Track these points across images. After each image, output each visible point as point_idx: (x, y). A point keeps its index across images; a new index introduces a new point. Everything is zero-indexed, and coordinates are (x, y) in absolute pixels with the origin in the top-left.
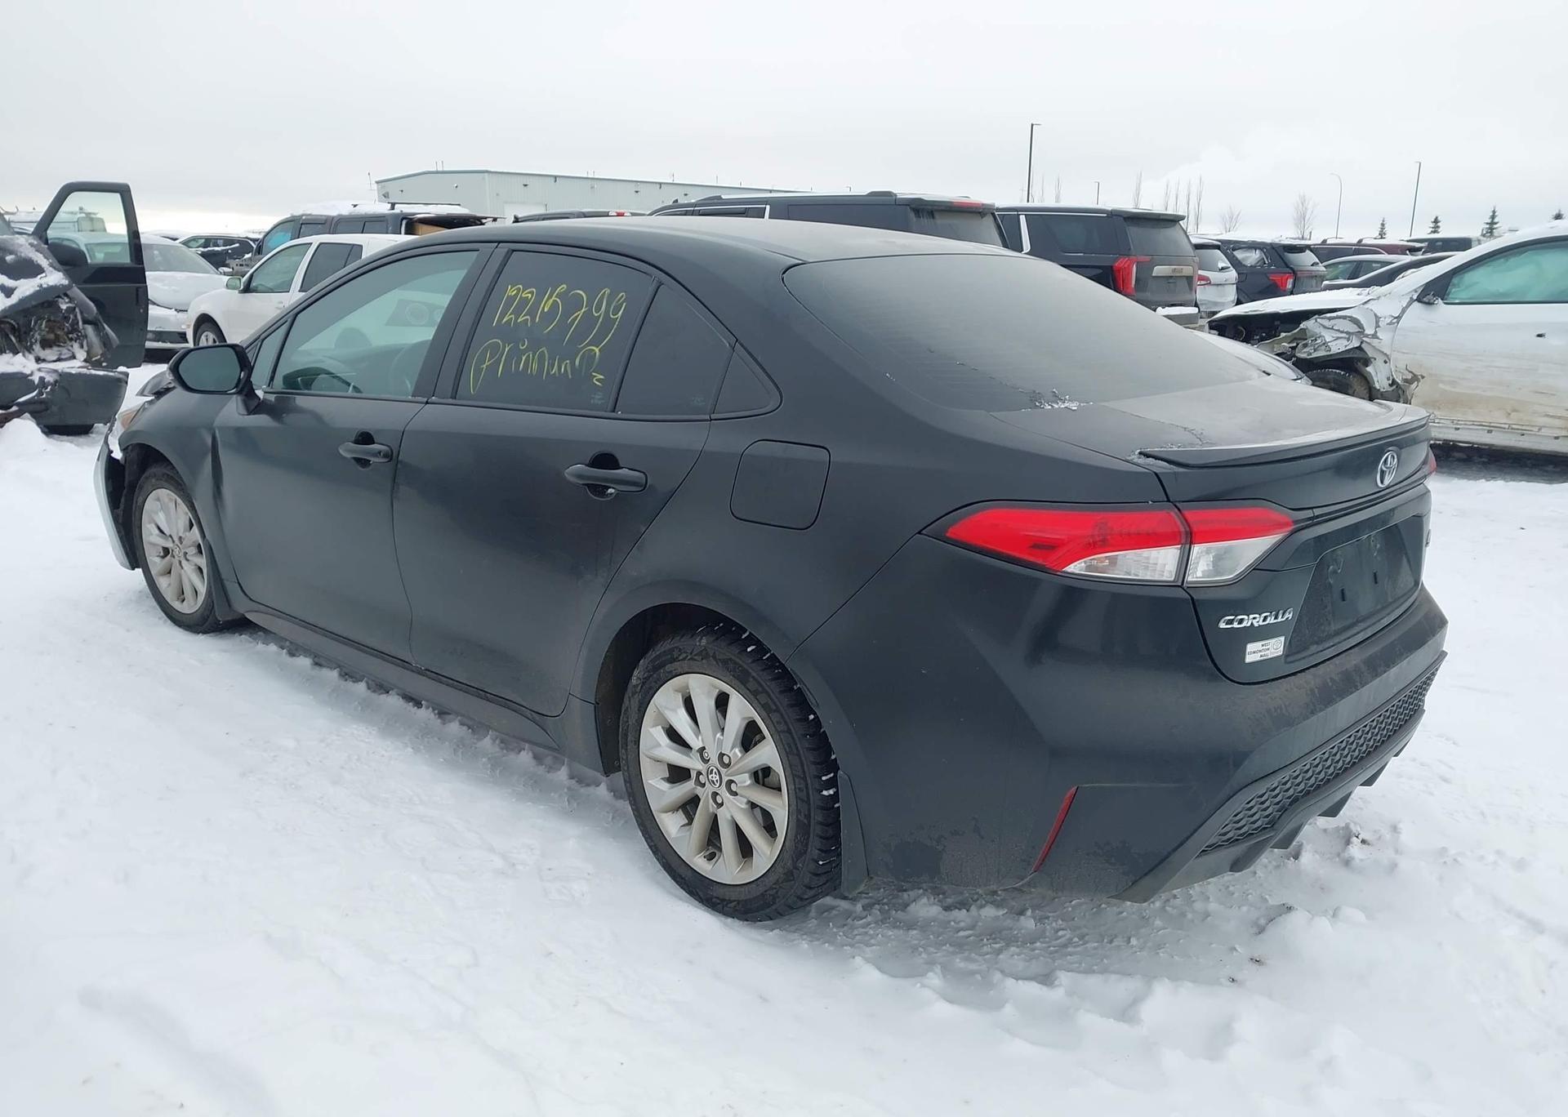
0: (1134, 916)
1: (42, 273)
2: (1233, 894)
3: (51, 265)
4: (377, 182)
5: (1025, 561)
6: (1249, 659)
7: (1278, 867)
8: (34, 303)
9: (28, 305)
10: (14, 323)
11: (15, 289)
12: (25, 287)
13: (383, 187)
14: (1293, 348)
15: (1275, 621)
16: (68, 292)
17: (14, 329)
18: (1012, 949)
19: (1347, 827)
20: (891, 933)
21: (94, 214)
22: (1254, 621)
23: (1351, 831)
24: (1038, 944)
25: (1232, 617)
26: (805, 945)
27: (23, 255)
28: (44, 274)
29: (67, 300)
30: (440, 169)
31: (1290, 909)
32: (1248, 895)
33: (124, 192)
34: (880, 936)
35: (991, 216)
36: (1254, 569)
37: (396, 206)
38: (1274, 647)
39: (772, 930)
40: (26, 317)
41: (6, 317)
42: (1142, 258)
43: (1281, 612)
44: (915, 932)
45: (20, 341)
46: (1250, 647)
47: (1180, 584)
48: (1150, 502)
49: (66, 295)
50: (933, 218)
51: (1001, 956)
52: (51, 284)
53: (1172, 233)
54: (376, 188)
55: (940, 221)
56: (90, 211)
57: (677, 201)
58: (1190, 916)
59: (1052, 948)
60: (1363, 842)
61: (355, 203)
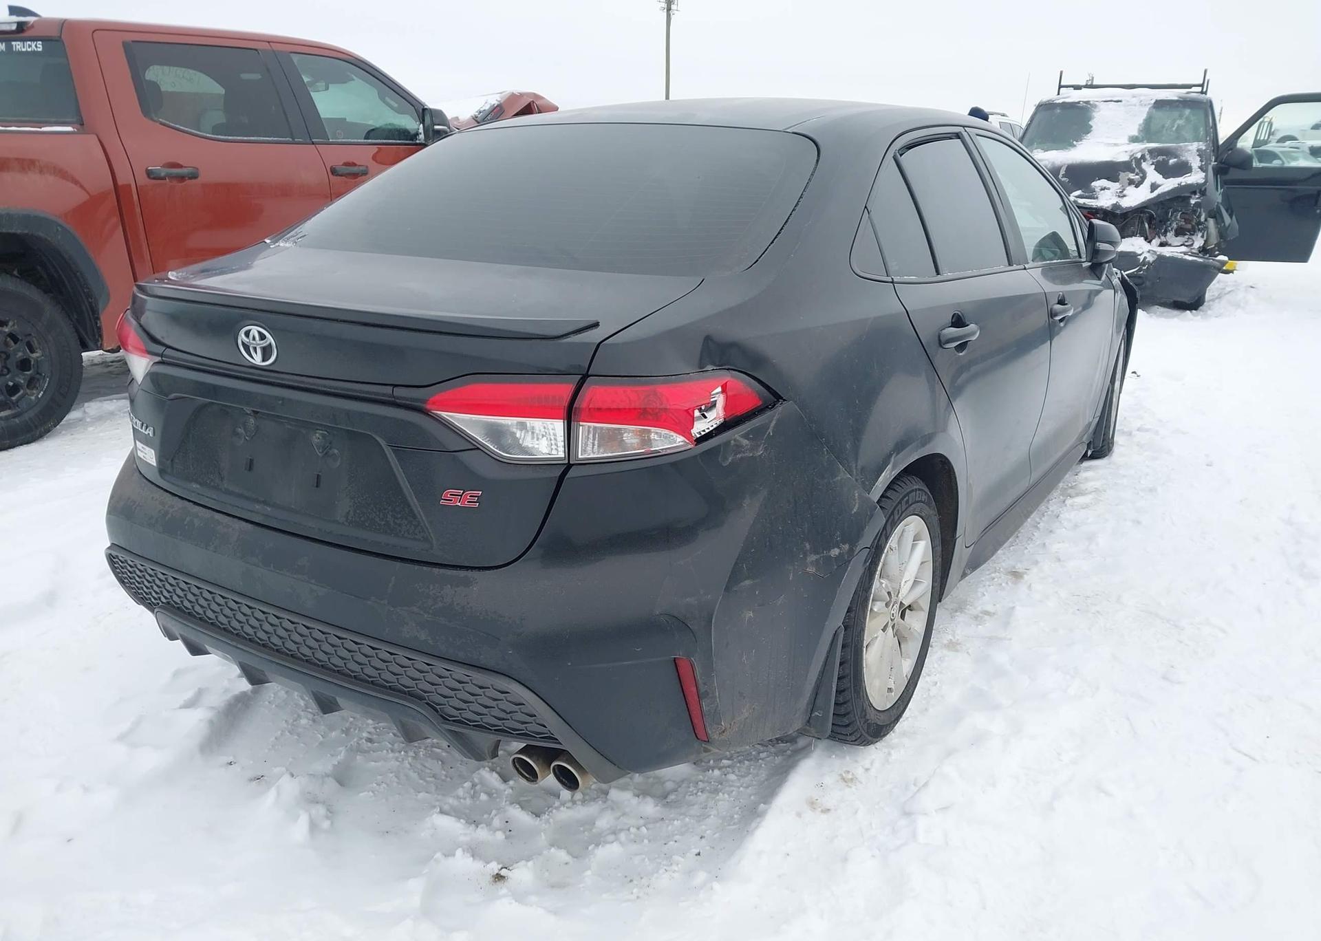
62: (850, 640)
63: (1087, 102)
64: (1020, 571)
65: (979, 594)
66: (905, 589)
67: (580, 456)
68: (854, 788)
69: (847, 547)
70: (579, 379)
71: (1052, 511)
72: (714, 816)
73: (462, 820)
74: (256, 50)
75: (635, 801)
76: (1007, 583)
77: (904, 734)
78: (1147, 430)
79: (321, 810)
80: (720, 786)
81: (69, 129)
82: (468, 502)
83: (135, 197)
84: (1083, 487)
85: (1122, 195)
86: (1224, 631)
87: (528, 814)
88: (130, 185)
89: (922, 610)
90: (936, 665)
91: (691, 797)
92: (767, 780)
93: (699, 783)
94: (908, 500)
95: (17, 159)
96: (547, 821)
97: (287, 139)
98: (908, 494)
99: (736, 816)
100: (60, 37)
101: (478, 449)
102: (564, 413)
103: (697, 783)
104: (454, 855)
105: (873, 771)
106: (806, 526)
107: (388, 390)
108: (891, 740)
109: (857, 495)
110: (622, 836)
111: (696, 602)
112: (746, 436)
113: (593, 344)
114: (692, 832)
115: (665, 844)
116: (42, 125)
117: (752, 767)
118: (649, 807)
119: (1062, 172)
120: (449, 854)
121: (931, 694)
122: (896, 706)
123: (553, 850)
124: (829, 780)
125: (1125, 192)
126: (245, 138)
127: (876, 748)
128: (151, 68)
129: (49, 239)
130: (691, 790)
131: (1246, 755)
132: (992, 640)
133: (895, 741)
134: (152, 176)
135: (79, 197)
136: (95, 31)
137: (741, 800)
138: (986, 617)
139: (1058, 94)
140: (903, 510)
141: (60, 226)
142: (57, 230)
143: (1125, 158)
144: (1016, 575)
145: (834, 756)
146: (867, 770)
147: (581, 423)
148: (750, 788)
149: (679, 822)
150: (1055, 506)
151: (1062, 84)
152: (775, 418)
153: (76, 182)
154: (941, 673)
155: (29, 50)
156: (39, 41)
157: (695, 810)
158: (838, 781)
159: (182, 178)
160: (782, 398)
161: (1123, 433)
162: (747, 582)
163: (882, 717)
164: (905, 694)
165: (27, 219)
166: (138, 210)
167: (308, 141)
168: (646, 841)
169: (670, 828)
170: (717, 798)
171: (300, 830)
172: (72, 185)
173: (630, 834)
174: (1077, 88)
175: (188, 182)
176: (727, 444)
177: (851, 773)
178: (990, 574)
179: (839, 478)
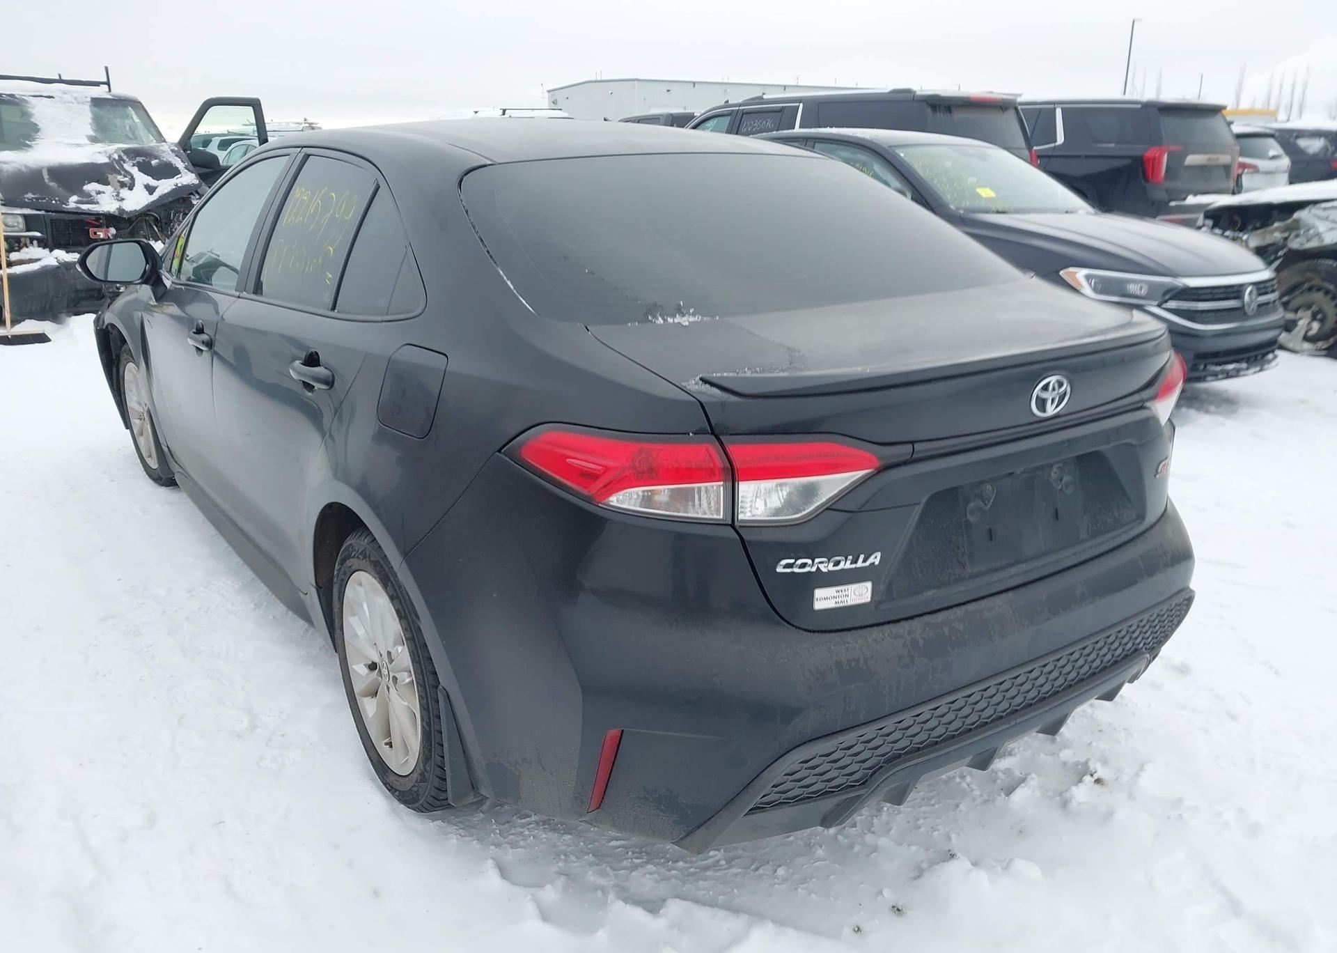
0: (800, 842)
1: (178, 174)
2: (920, 828)
3: (186, 168)
4: (549, 91)
5: (573, 489)
6: (818, 605)
7: (987, 801)
8: (171, 199)
9: (166, 201)
10: (157, 216)
11: (156, 188)
12: (165, 186)
13: (552, 95)
14: (1286, 239)
15: (853, 566)
16: (199, 190)
17: (156, 221)
18: (650, 866)
19: (1086, 763)
20: (544, 836)
21: (315, 124)
22: (820, 566)
23: (1088, 768)
24: (681, 864)
25: (792, 561)
26: (454, 840)
27: (165, 159)
28: (180, 175)
29: (197, 197)
30: (599, 79)
31: (952, 856)
32: (935, 831)
33: (255, 105)
34: (532, 838)
35: (1014, 111)
36: (827, 509)
37: (507, 111)
38: (860, 593)
39: (433, 822)
40: (166, 210)
41: (149, 211)
42: (1172, 148)
43: (862, 557)
44: (569, 837)
45: (162, 231)
46: (819, 593)
47: (730, 523)
48: (691, 434)
49: (197, 193)
50: (950, 112)
51: (634, 873)
52: (184, 183)
53: (1216, 122)
54: (547, 96)
55: (958, 115)
56: (312, 122)
57: (727, 101)
58: (857, 848)
59: (692, 870)
60: (1098, 781)
61: (476, 110)
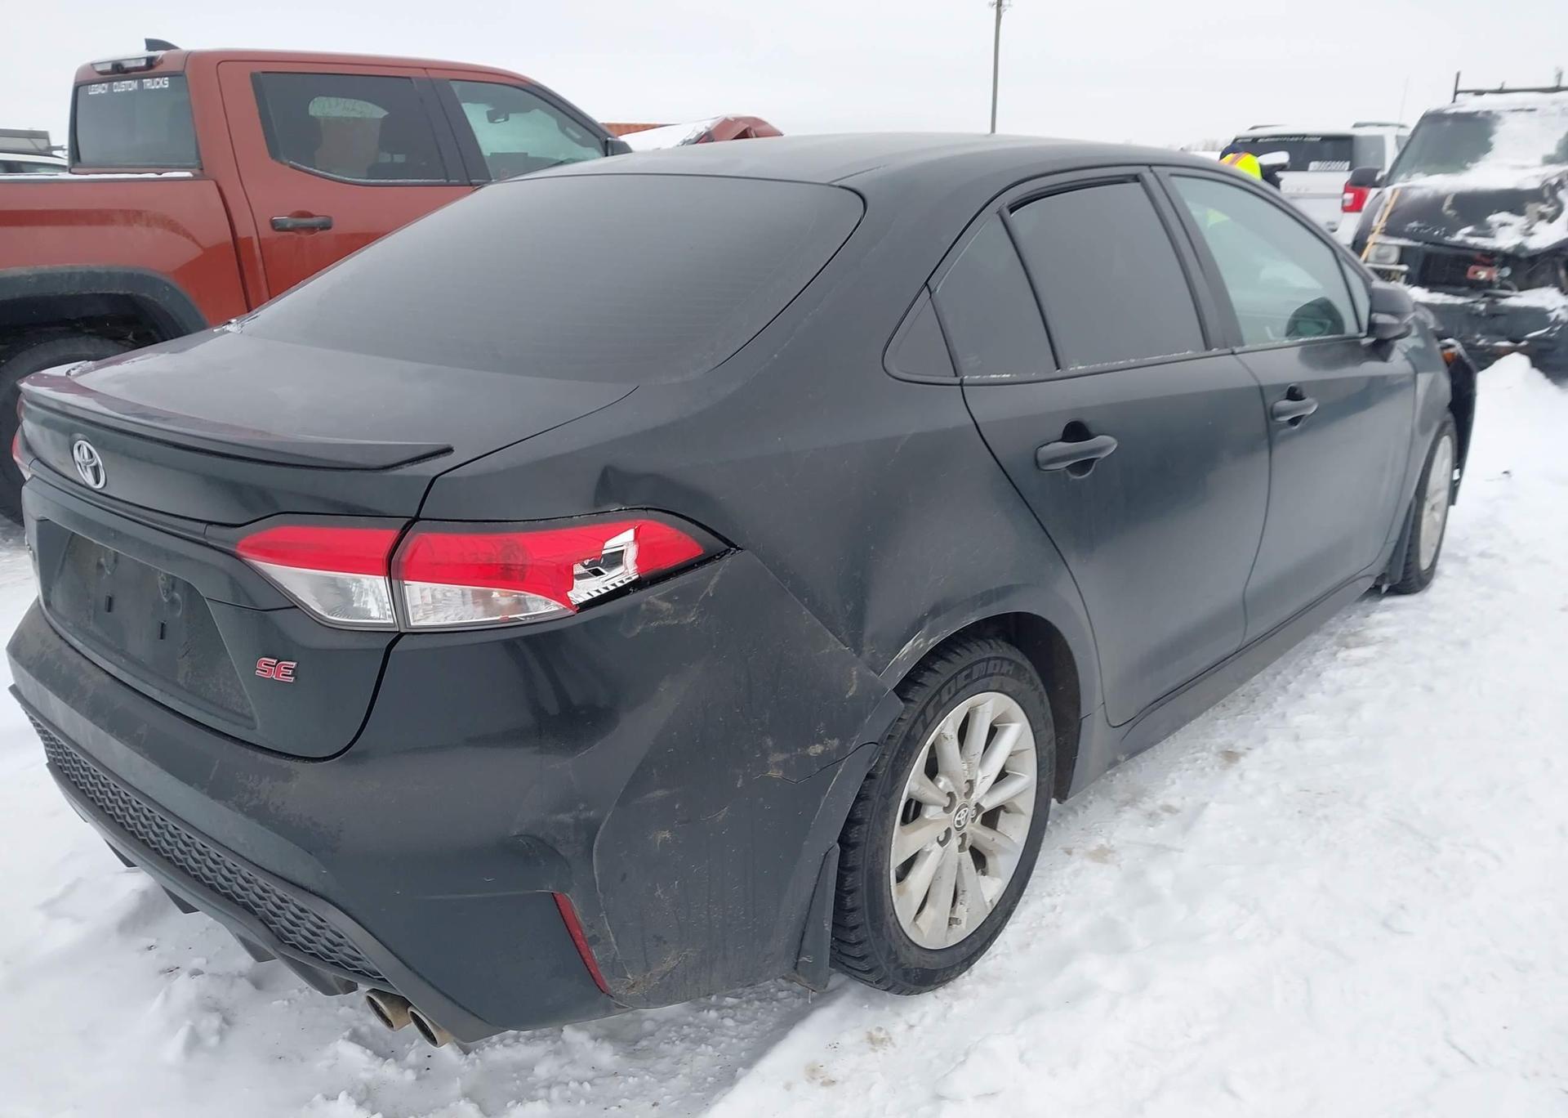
62: (860, 863)
63: (1488, 113)
64: (1240, 750)
65: (1168, 782)
66: (981, 787)
67: (412, 624)
68: (880, 1054)
69: (836, 742)
70: (405, 523)
71: (1315, 667)
72: (684, 1075)
73: (368, 1051)
74: (409, 78)
75: (590, 1045)
76: (1213, 768)
77: (984, 979)
78: (1491, 556)
79: (215, 1021)
80: (709, 1033)
81: (187, 174)
82: (283, 675)
83: (257, 252)
84: (1369, 633)
85: (1528, 232)
86: (1497, 858)
87: (454, 1049)
88: (251, 238)
89: (1021, 813)
90: (1066, 882)
91: (667, 1046)
92: (772, 1030)
93: (685, 1027)
94: (971, 673)
95: (121, 211)
96: (473, 1063)
97: (441, 180)
98: (971, 666)
99: (710, 1079)
100: (184, 71)
101: (296, 607)
102: (384, 568)
103: (682, 1028)
104: (337, 1099)
105: (918, 1030)
106: (768, 716)
107: (201, 527)
108: (963, 985)
109: (855, 673)
110: (555, 1093)
111: (572, 820)
112: (667, 598)
113: (428, 477)
114: (646, 1096)
115: (606, 1109)
116: (163, 170)
117: (762, 1010)
118: (607, 1056)
119: (1448, 203)
120: (331, 1097)
121: (1044, 923)
122: (969, 941)
123: (462, 1102)
124: (847, 1040)
125: (1533, 229)
126: (391, 181)
127: (936, 997)
128: (316, 99)
129: (156, 300)
130: (671, 1035)
131: (1462, 1052)
132: (1159, 850)
133: (968, 987)
134: (277, 228)
135: (191, 252)
136: (219, 63)
137: (728, 1057)
138: (1166, 815)
139: (1454, 101)
140: (959, 687)
141: (168, 285)
142: (165, 290)
143: (1534, 184)
144: (1230, 756)
145: (866, 1006)
146: (911, 1027)
147: (406, 582)
148: (746, 1040)
149: (636, 1079)
150: (1322, 660)
151: (1460, 88)
152: (719, 573)
153: (188, 235)
154: (1068, 893)
155: (157, 87)
156: (165, 77)
157: (663, 1065)
158: (862, 1041)
159: (312, 229)
160: (735, 546)
161: (1454, 558)
162: (659, 793)
163: (937, 958)
164: (986, 926)
165: (129, 278)
166: (261, 267)
167: (466, 182)
168: (583, 1102)
169: (622, 1086)
170: (698, 1050)
171: (173, 1048)
172: (184, 239)
173: (567, 1090)
174: (1479, 93)
175: (319, 233)
176: (636, 608)
177: (884, 1032)
178: (1193, 753)
179: (828, 651)
